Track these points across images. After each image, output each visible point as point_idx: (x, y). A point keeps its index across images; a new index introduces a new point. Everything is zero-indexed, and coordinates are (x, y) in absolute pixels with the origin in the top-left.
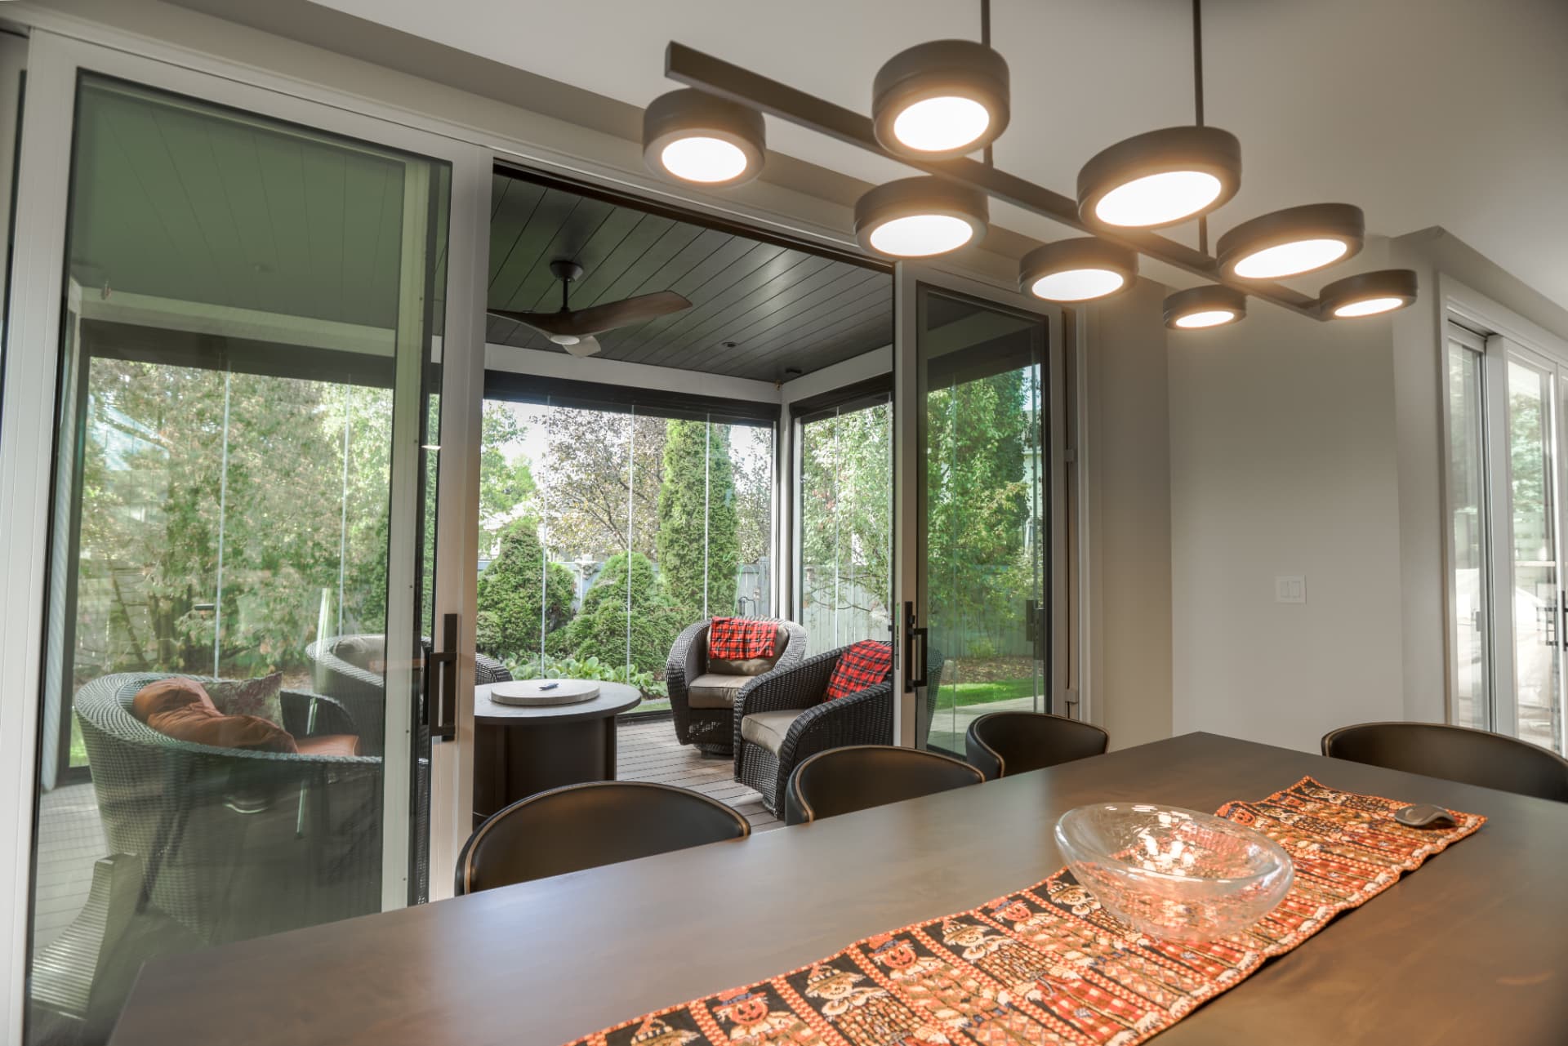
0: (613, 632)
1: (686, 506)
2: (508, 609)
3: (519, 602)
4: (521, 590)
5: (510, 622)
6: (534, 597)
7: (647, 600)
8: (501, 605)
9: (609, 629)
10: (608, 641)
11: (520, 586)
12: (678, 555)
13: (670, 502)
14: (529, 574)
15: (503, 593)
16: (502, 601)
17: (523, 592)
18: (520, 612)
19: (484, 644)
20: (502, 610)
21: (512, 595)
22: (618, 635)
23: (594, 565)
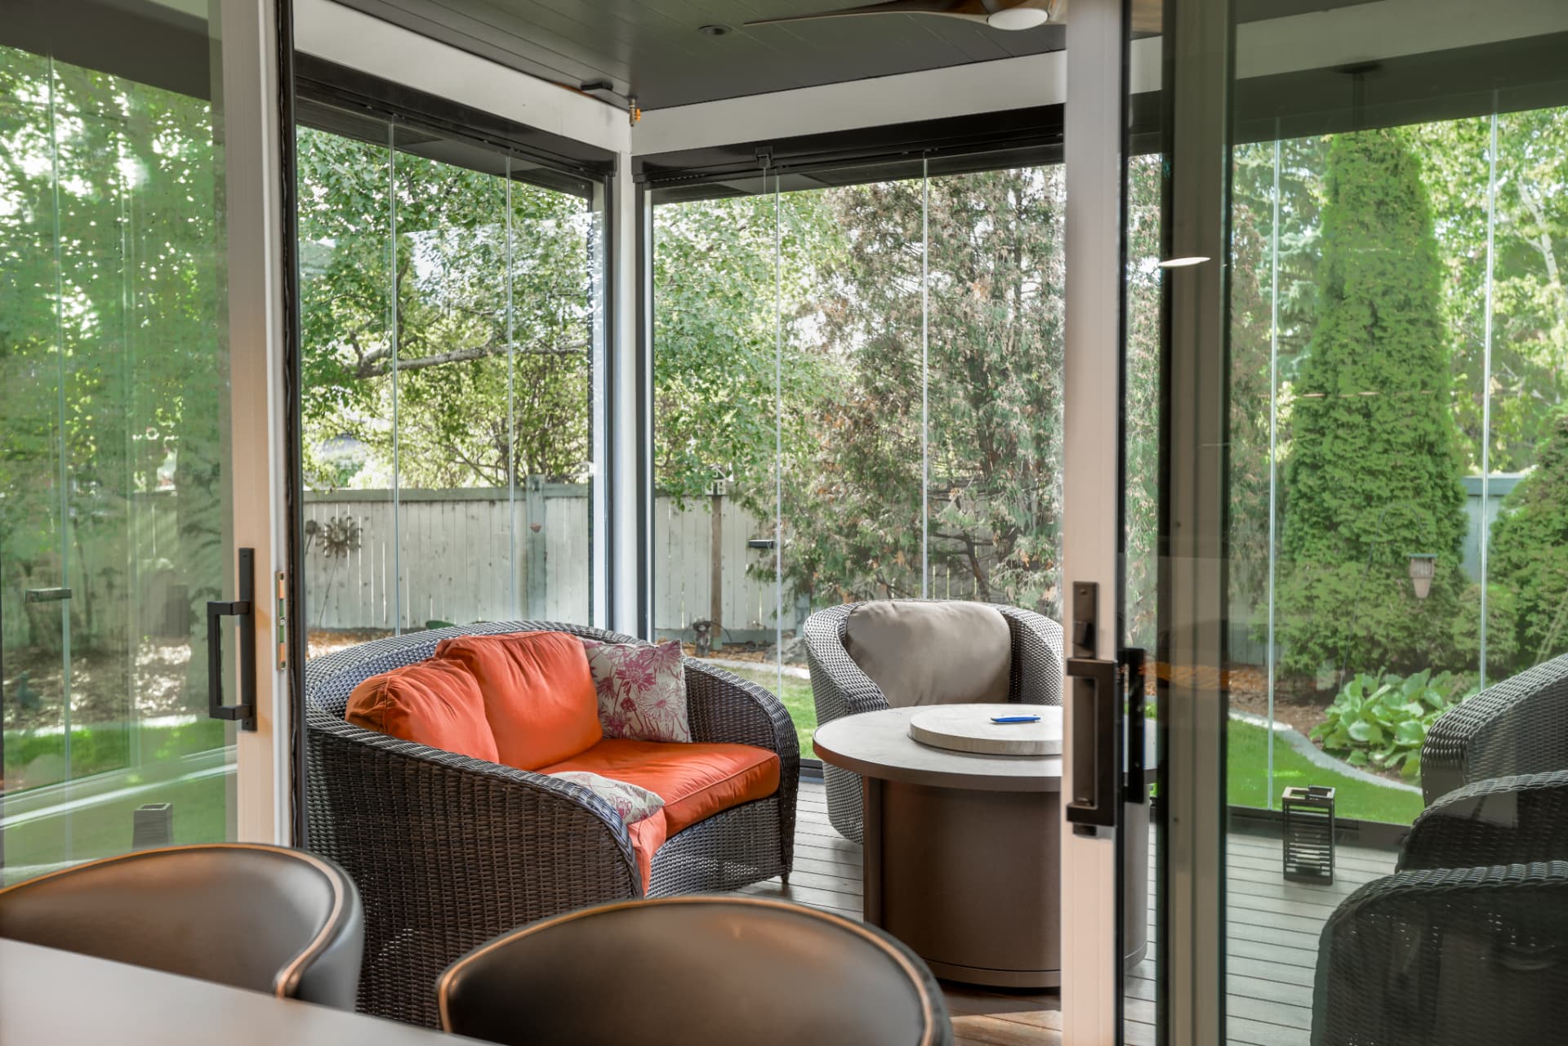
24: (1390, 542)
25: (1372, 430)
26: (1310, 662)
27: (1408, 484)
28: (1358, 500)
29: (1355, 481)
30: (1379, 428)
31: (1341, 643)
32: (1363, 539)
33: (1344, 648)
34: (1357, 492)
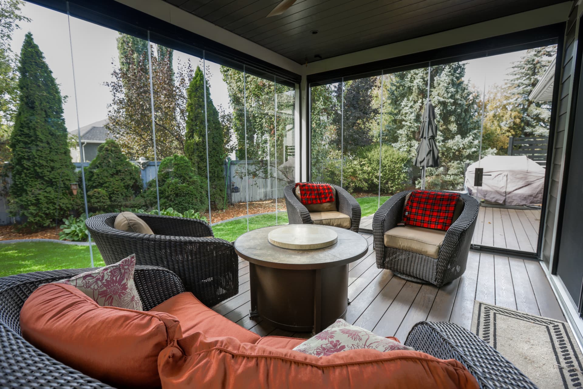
0: (177, 195)
1: (201, 132)
2: (110, 187)
3: (116, 183)
4: (116, 176)
5: (113, 193)
6: (124, 180)
7: (190, 178)
8: (107, 185)
9: (174, 194)
10: (174, 199)
11: (114, 174)
12: (198, 156)
13: (192, 130)
14: (119, 168)
15: (105, 178)
16: (106, 183)
17: (117, 178)
18: (118, 188)
19: (100, 206)
20: (107, 187)
21: (112, 179)
22: (180, 196)
23: (147, 162)
24: (62, 181)
25: (51, 148)
26: (40, 219)
27: (64, 164)
28: (49, 169)
29: (47, 163)
30: (53, 148)
31: (52, 211)
32: (53, 180)
33: (52, 213)
34: (48, 167)
